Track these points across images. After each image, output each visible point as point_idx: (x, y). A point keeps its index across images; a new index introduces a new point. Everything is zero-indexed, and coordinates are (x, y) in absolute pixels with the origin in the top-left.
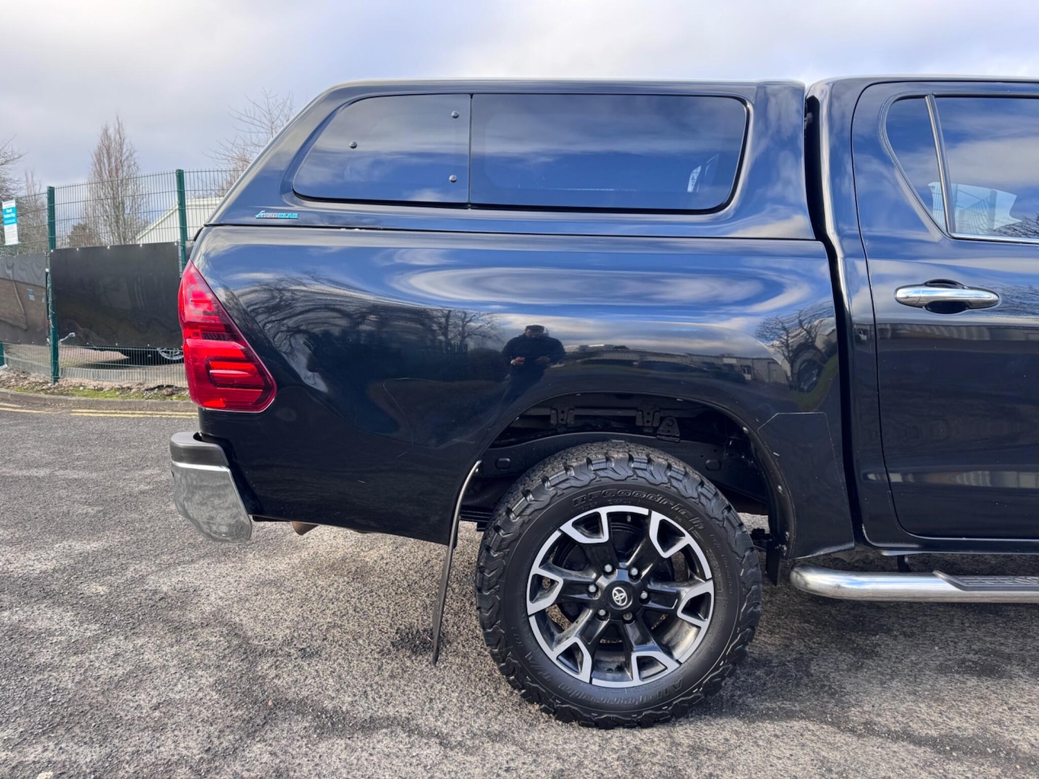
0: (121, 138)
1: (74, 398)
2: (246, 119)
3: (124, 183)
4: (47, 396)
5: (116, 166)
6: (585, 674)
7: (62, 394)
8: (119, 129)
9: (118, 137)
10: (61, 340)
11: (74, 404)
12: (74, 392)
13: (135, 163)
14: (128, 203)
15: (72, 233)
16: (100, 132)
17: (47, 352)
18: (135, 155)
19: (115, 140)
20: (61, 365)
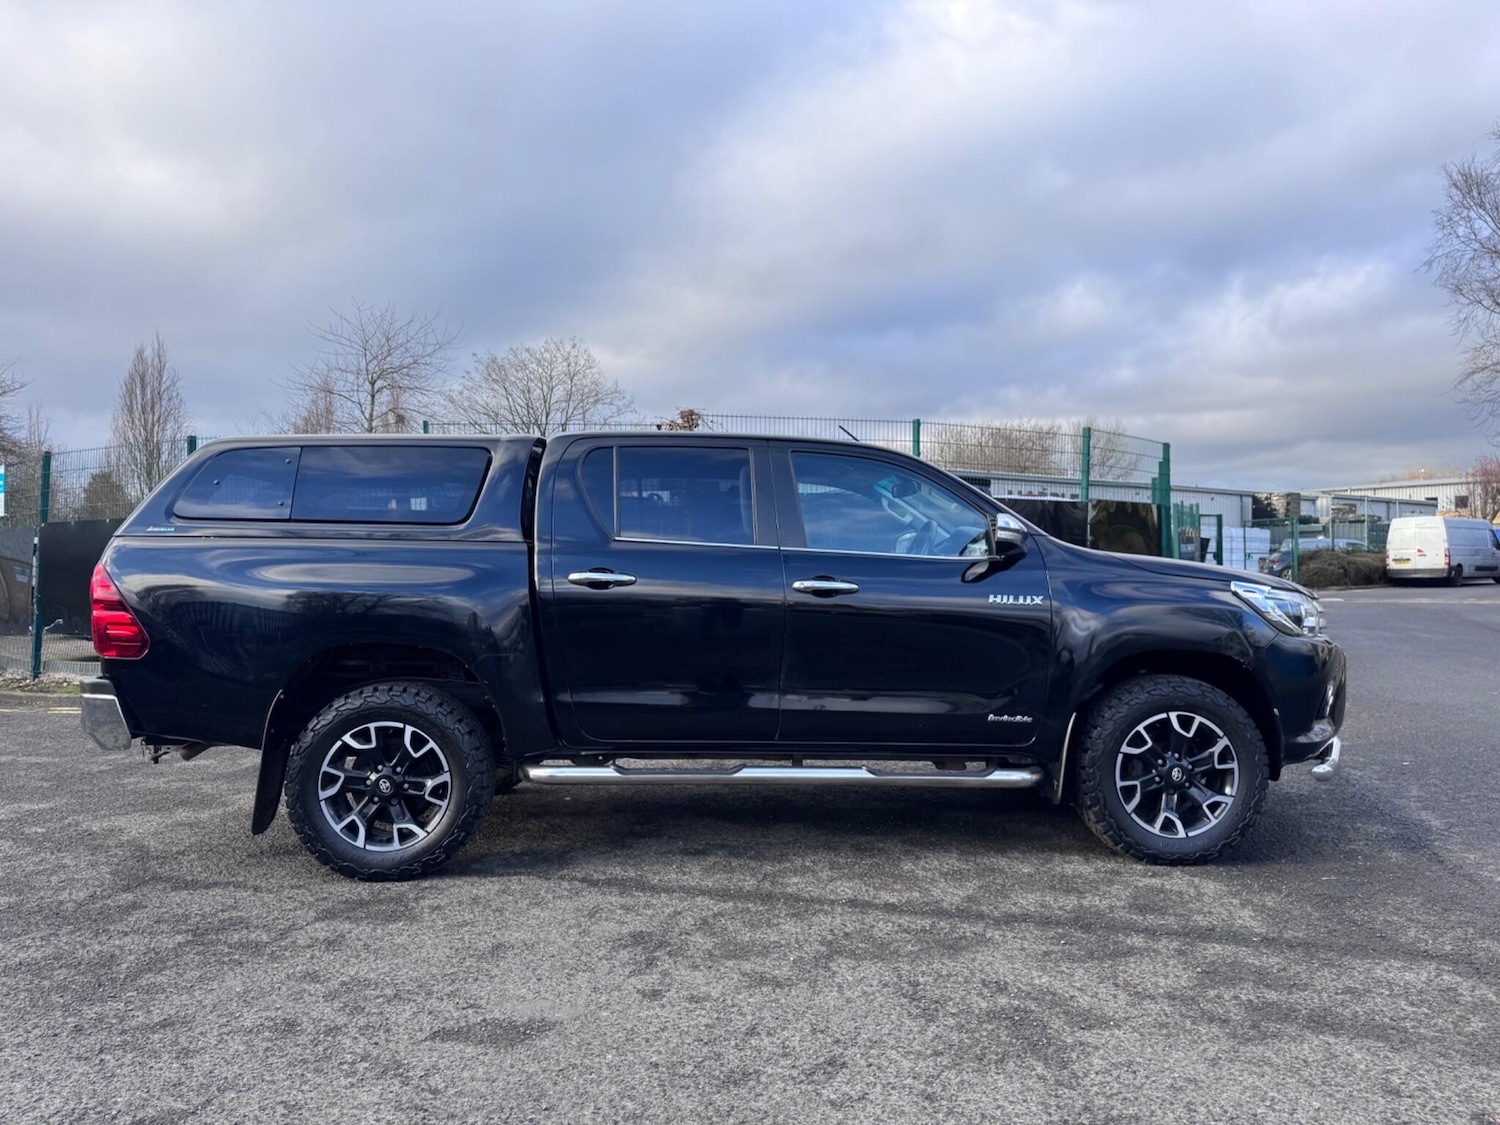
0: (160, 362)
1: (55, 695)
2: (332, 337)
3: (162, 422)
4: (23, 694)
5: (152, 398)
6: (360, 842)
7: (41, 691)
8: (159, 351)
9: (156, 360)
10: (46, 628)
11: (54, 702)
12: (56, 689)
13: (178, 395)
14: (165, 448)
15: (90, 484)
16: (133, 356)
17: (28, 641)
18: (178, 384)
19: (152, 365)
20: (43, 659)
